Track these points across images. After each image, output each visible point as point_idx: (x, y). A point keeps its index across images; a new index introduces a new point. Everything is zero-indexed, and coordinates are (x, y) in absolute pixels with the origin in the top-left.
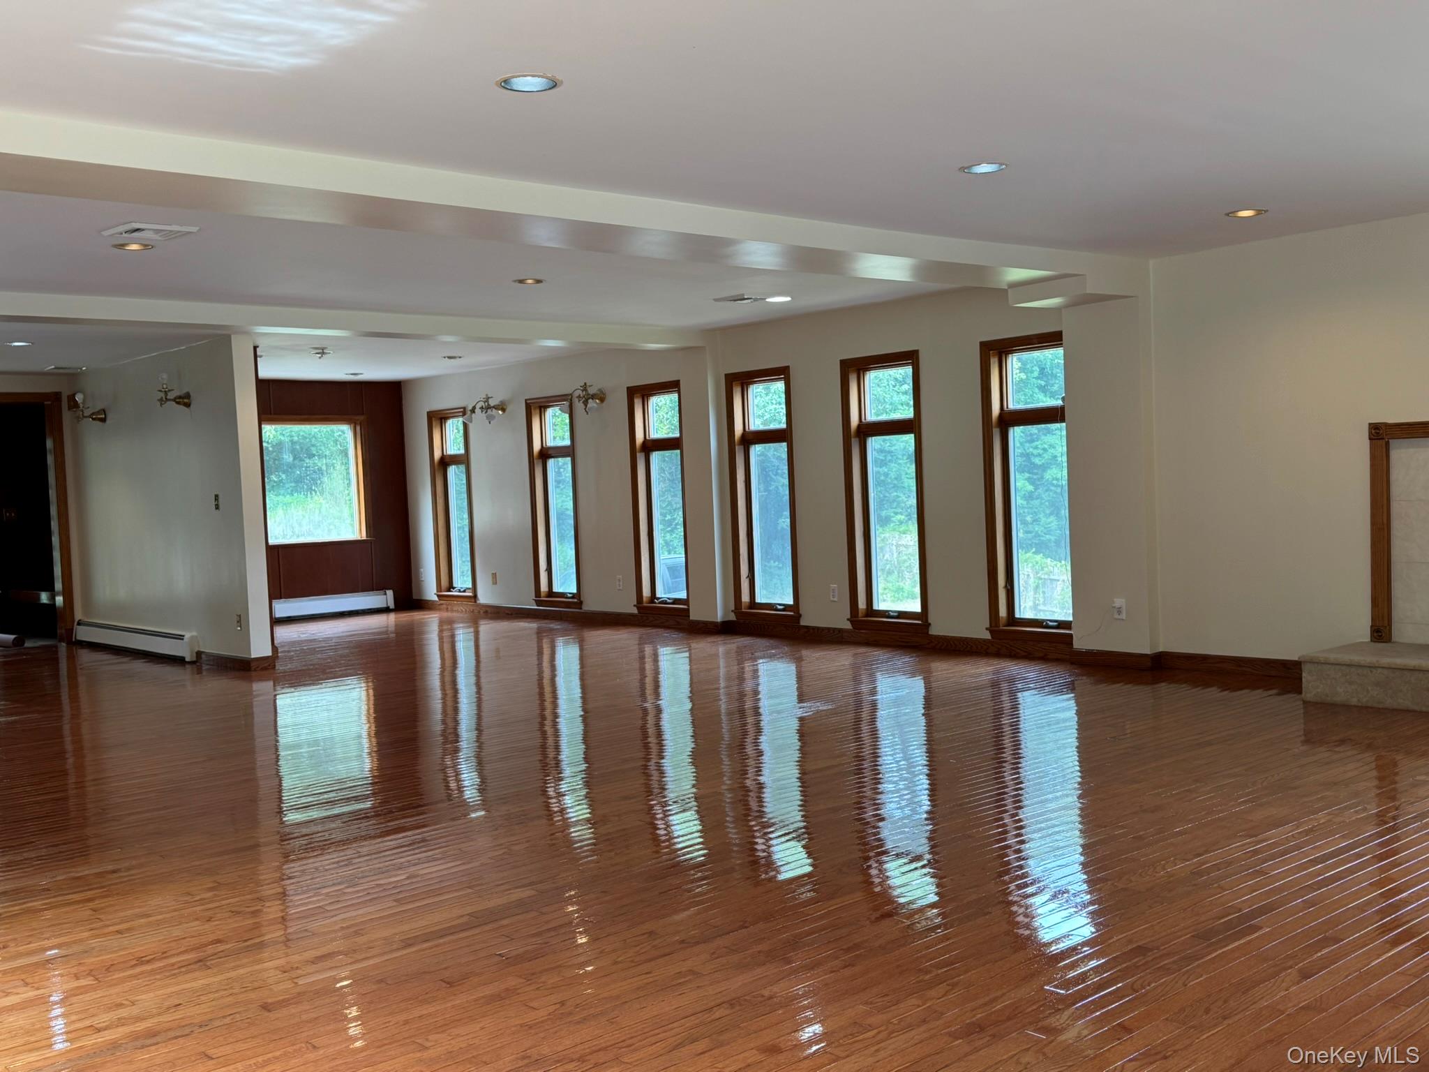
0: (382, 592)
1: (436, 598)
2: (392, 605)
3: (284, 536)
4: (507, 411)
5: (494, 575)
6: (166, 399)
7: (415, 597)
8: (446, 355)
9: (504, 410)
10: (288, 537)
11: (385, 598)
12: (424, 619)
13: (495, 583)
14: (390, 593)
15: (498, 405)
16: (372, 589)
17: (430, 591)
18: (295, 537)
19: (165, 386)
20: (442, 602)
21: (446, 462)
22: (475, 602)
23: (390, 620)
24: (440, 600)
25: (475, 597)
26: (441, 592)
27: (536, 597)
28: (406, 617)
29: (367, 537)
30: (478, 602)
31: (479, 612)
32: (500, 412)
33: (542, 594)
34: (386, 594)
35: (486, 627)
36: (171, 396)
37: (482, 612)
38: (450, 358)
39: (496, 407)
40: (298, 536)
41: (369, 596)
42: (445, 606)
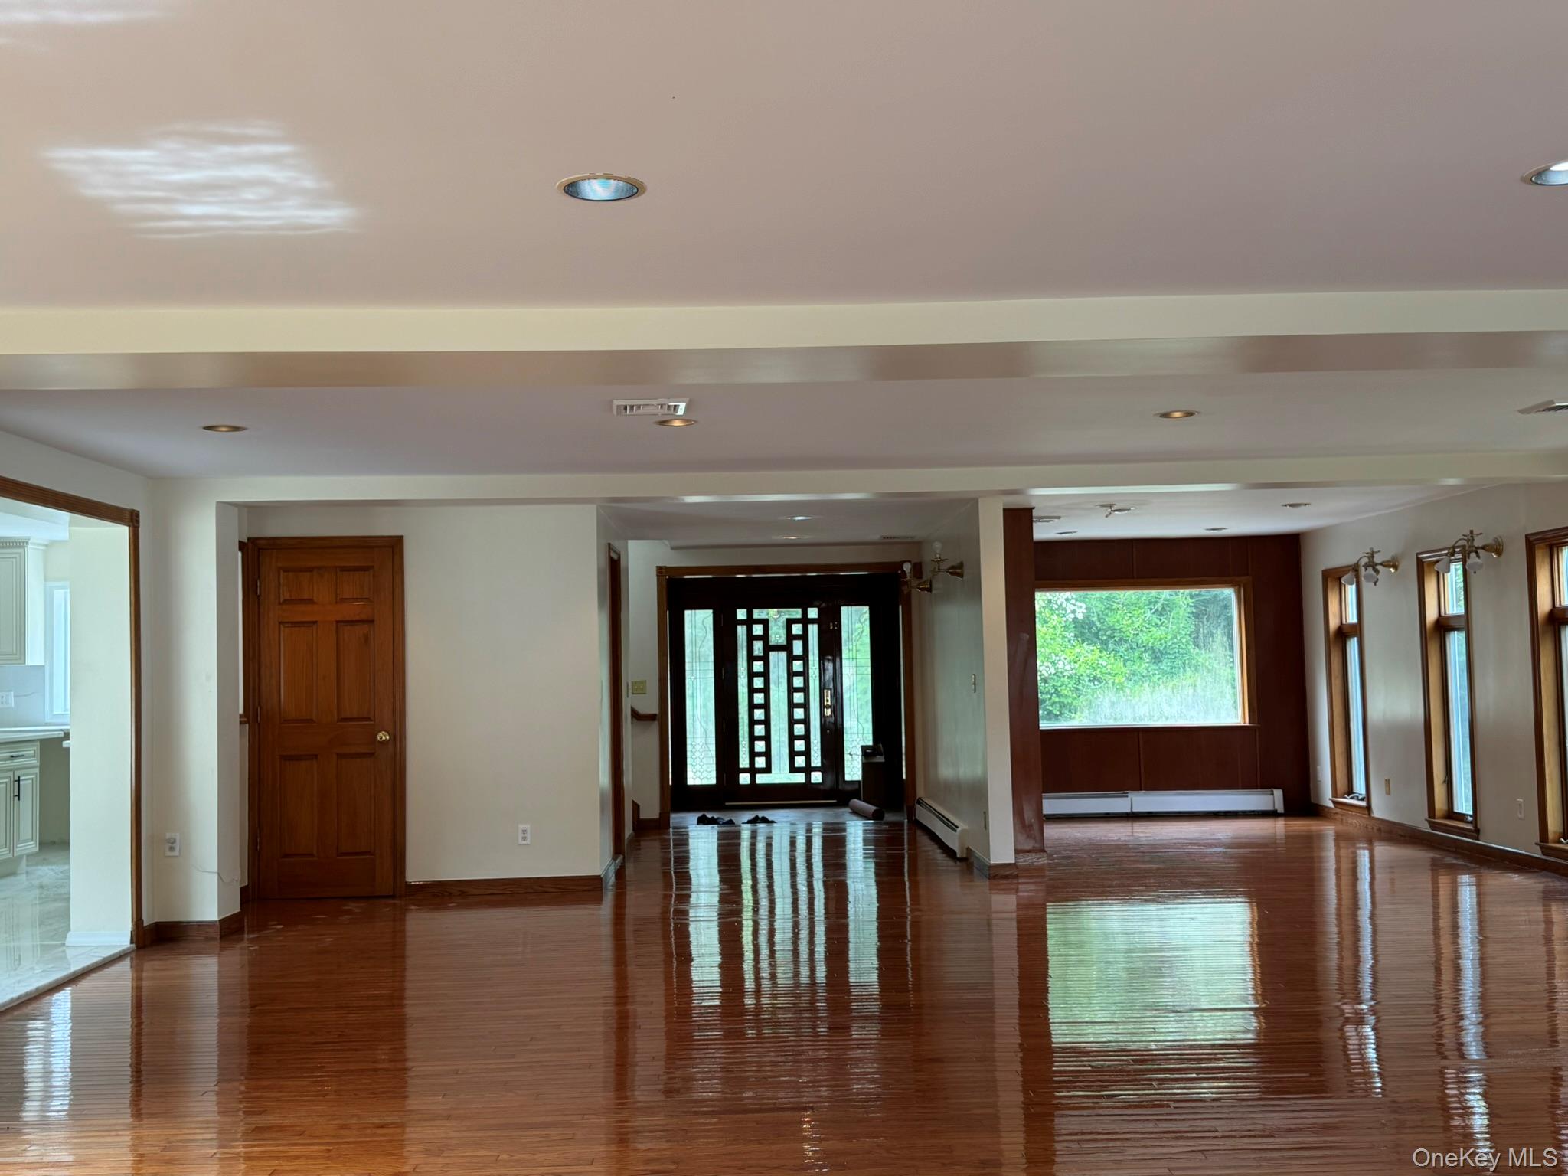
0: (1268, 791)
1: (1331, 805)
2: (1280, 808)
3: (1151, 717)
4: (1400, 568)
5: (1388, 782)
6: (939, 569)
7: (1312, 801)
8: (1285, 504)
9: (1395, 567)
10: (1155, 718)
11: (1274, 799)
12: (1321, 831)
13: (1388, 793)
14: (1278, 794)
15: (1388, 561)
16: (1256, 787)
17: (1327, 798)
18: (1164, 719)
19: (938, 556)
20: (1338, 810)
21: (1343, 634)
22: (1369, 815)
23: (1278, 827)
24: (1336, 807)
25: (1369, 808)
26: (1336, 797)
27: (1429, 817)
28: (1299, 825)
29: (1250, 723)
30: (1372, 815)
31: (1373, 828)
32: (1391, 569)
33: (1438, 813)
34: (1273, 794)
35: (1382, 850)
36: (945, 566)
37: (1375, 828)
38: (1290, 505)
39: (1385, 564)
40: (1167, 718)
41: (1257, 795)
42: (1339, 816)
